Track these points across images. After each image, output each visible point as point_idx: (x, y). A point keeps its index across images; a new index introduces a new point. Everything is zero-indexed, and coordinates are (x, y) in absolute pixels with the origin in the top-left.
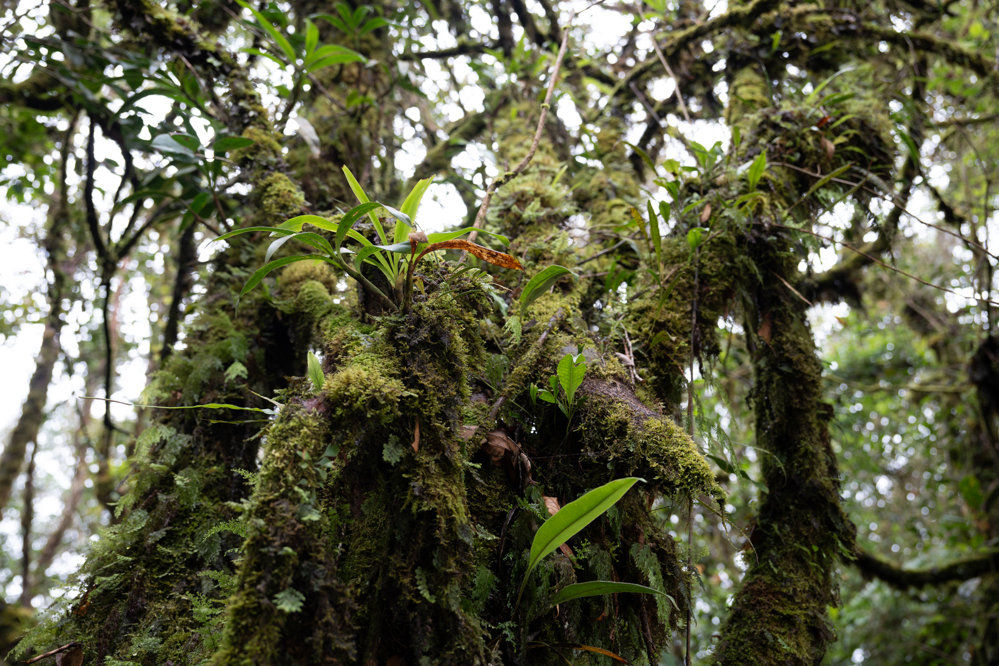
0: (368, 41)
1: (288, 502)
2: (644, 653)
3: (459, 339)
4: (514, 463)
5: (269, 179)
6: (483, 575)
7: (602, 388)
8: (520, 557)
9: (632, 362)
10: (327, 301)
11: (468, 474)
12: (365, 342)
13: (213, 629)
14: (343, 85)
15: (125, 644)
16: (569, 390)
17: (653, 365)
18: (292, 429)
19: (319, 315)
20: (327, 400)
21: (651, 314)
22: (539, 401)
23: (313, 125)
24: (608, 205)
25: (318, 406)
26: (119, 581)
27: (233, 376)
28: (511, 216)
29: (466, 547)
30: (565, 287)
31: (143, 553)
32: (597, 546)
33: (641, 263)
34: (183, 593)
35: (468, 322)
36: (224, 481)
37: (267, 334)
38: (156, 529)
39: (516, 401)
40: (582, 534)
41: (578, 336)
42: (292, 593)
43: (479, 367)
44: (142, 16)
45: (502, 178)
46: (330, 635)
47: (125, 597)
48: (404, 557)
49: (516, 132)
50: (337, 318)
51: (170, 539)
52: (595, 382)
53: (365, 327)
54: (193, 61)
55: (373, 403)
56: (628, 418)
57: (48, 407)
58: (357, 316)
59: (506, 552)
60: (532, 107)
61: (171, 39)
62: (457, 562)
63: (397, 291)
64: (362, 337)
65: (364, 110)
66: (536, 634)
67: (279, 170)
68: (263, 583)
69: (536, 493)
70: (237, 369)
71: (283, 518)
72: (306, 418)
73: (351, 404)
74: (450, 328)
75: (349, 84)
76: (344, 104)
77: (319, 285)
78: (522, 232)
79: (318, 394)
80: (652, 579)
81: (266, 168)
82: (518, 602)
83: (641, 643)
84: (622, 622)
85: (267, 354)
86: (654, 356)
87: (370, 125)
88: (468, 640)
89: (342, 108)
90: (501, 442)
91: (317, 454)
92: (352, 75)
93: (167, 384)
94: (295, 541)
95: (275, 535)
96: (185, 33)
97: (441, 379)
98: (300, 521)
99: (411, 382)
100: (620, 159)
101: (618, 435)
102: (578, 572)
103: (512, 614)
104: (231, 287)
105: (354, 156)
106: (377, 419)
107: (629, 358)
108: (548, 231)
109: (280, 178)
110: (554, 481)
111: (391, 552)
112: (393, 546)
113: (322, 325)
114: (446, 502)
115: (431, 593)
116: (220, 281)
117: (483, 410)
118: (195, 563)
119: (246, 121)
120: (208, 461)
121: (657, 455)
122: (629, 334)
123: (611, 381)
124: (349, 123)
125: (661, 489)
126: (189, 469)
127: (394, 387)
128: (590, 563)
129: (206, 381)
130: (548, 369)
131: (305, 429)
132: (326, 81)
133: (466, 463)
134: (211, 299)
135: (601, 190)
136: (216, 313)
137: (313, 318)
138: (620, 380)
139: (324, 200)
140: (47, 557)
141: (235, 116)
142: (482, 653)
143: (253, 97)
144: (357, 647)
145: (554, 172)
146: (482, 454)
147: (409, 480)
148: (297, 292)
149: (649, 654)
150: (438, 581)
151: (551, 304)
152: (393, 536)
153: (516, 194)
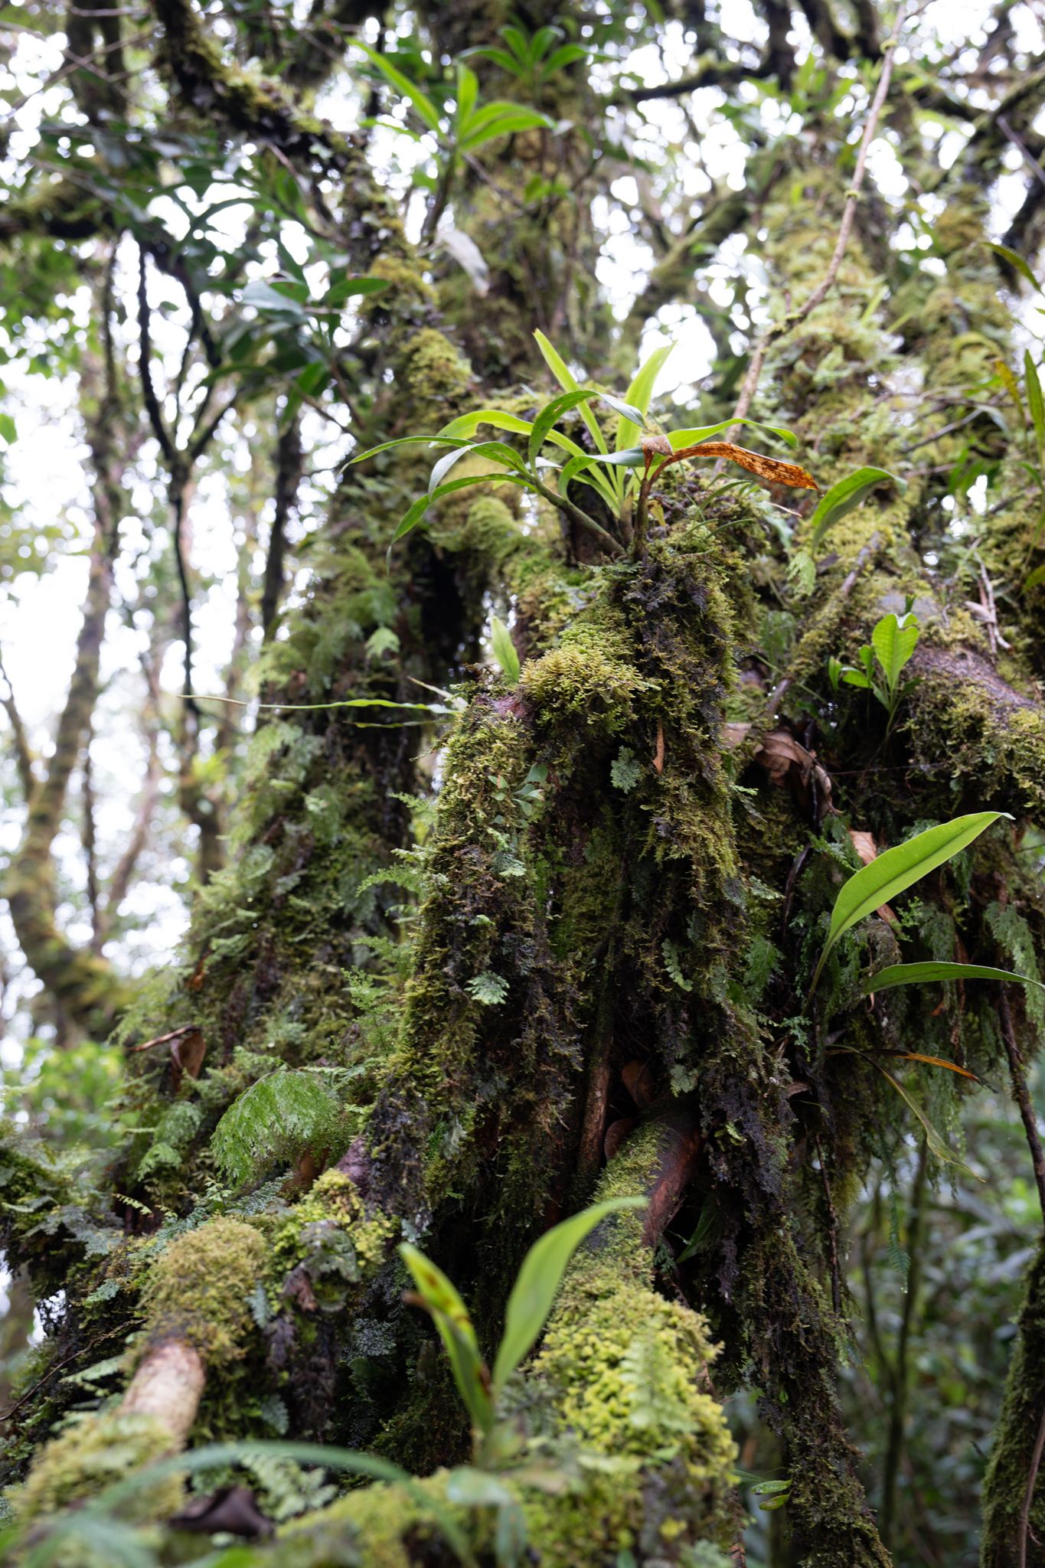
0: (553, 83)
1: (478, 849)
2: (1003, 1062)
3: (720, 596)
4: (805, 781)
5: (416, 340)
6: (761, 950)
7: (944, 662)
8: (815, 923)
9: (992, 617)
10: (512, 531)
11: (738, 806)
12: (575, 600)
13: (379, 1018)
14: (517, 164)
15: (257, 1030)
16: (891, 667)
17: (1027, 620)
18: (480, 743)
19: (501, 555)
20: (528, 698)
21: (1025, 537)
22: (843, 684)
23: (473, 240)
24: (955, 344)
25: (515, 707)
26: (241, 945)
27: (379, 650)
28: (794, 379)
29: (736, 911)
30: (883, 495)
31: (270, 906)
32: (933, 906)
33: (1011, 449)
34: (327, 963)
35: (733, 568)
36: (372, 804)
37: (423, 581)
38: (286, 873)
39: (807, 684)
40: (911, 892)
41: (906, 578)
42: (491, 978)
43: (750, 636)
44: (209, 84)
45: (781, 325)
46: (546, 1035)
47: (252, 967)
48: (645, 925)
49: (800, 226)
50: (529, 561)
51: (305, 887)
52: (931, 653)
53: (573, 575)
54: (288, 151)
55: (596, 702)
56: (985, 711)
57: (103, 676)
58: (560, 556)
59: (794, 914)
60: (827, 177)
61: (254, 118)
62: (723, 932)
63: (622, 525)
64: (570, 591)
65: (553, 205)
66: (839, 1033)
67: (430, 324)
68: (452, 964)
69: (839, 827)
70: (384, 640)
71: (475, 873)
72: (499, 726)
73: (563, 705)
74: (707, 580)
75: (526, 160)
76: (520, 196)
77: (497, 505)
78: (813, 404)
79: (513, 688)
80: (1019, 957)
81: (410, 322)
82: (812, 990)
83: (998, 1047)
84: (970, 1016)
85: (425, 613)
86: (1028, 605)
87: (562, 229)
88: (740, 1043)
89: (516, 205)
90: (785, 749)
91: (517, 779)
92: (530, 146)
93: (284, 660)
94: (492, 906)
95: (464, 896)
96: (275, 106)
97: (695, 661)
98: (497, 878)
99: (649, 667)
100: (975, 261)
101: (969, 737)
102: (903, 945)
103: (804, 1005)
104: (366, 509)
105: (539, 284)
106: (601, 725)
107: (987, 611)
108: (855, 402)
109: (432, 339)
110: (867, 806)
111: (625, 917)
112: (627, 908)
113: (507, 569)
114: (706, 846)
115: (686, 977)
116: (348, 500)
117: (755, 697)
118: (341, 921)
119: (375, 246)
120: (349, 776)
121: (1031, 769)
122: (989, 571)
123: (958, 649)
124: (530, 229)
125: (1036, 821)
126: (325, 787)
127: (627, 678)
128: (922, 932)
129: (339, 656)
130: (857, 633)
131: (499, 744)
132: (490, 159)
133: (735, 787)
134: (337, 529)
135: (943, 320)
136: (345, 552)
137: (493, 558)
138: (973, 648)
139: (496, 361)
140: (119, 891)
141: (356, 240)
142: (760, 1063)
143: (383, 205)
144: (583, 1052)
145: (864, 296)
146: (755, 770)
147: (650, 813)
148: (465, 516)
149: (1012, 1066)
150: (696, 960)
151: (861, 525)
152: (628, 894)
153: (803, 340)
